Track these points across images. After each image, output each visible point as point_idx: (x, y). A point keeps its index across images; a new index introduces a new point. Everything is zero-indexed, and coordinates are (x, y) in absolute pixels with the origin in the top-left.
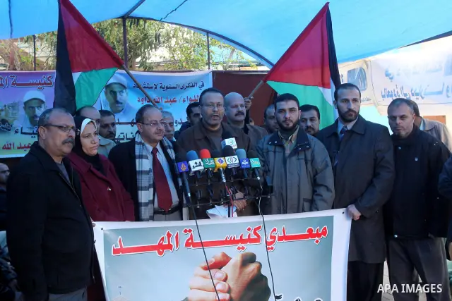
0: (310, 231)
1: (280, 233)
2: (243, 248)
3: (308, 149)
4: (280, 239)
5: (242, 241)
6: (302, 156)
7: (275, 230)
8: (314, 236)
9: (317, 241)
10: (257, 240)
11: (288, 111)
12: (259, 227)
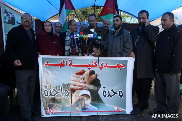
0: (118, 65)
1: (105, 65)
2: (90, 69)
3: (122, 34)
4: (105, 67)
5: (90, 66)
6: (120, 37)
7: (103, 63)
8: (119, 67)
9: (120, 69)
10: (96, 66)
11: (115, 21)
12: (97, 62)
